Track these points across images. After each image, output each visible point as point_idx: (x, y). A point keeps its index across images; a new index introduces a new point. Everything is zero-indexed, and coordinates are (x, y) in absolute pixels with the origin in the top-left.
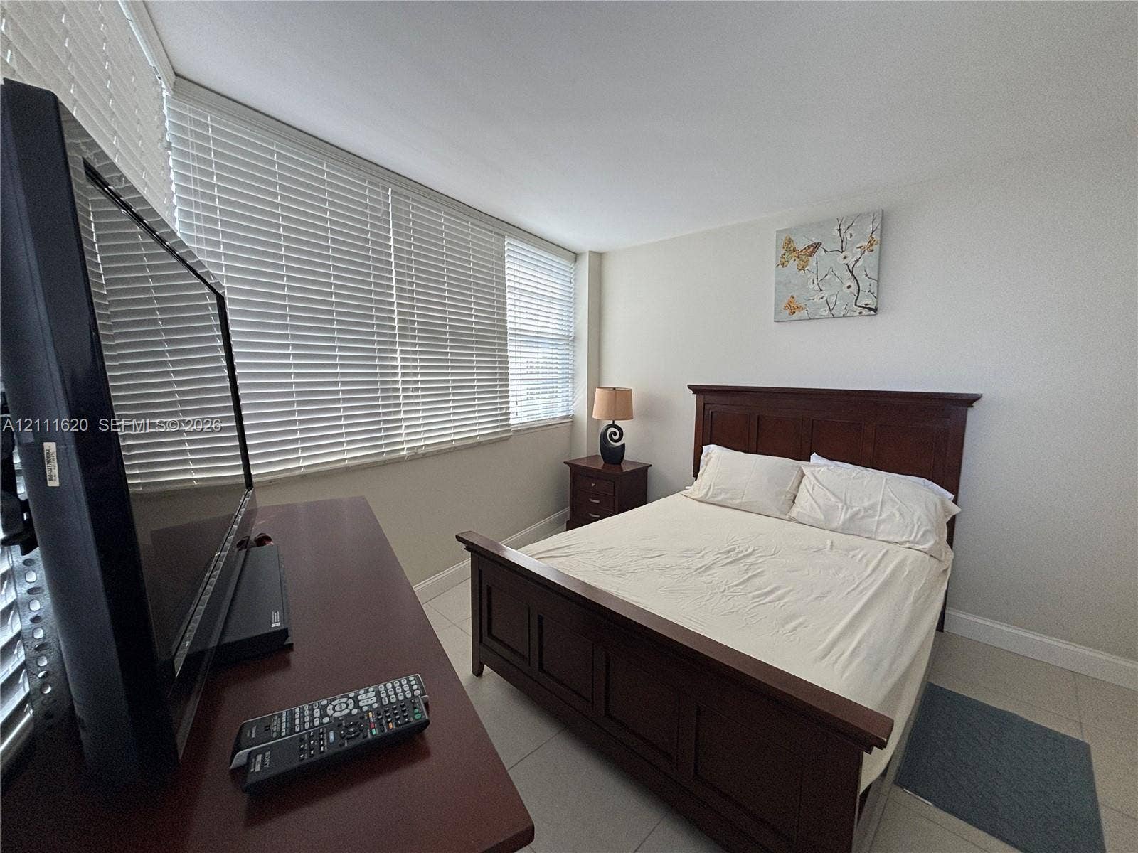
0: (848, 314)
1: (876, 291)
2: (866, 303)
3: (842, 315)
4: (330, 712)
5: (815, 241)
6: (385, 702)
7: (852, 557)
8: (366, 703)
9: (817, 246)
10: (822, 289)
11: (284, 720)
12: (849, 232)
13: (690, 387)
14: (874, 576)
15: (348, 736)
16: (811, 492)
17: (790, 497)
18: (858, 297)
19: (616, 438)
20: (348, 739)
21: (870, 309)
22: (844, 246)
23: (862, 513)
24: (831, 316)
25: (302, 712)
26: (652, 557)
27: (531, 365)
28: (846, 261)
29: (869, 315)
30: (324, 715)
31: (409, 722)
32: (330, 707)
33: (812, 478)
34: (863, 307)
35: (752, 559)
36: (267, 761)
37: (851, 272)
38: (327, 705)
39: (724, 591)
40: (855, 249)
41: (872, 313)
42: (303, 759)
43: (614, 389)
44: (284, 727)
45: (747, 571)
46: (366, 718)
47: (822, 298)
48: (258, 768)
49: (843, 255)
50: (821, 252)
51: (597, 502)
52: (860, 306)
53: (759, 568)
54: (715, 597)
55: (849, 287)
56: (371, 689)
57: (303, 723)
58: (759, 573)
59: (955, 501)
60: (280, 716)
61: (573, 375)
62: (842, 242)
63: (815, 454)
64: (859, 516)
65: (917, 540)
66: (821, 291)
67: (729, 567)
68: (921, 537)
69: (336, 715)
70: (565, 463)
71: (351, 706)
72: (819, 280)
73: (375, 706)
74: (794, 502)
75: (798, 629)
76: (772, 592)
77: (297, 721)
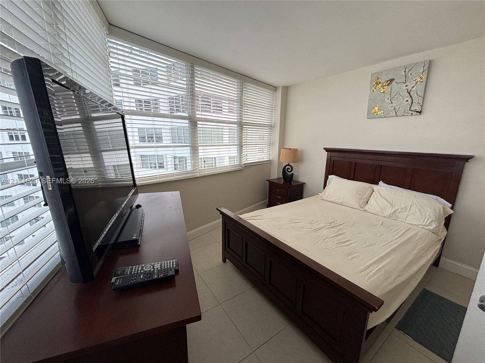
0: (405, 115)
1: (421, 103)
2: (415, 109)
3: (401, 115)
4: (144, 269)
5: (391, 78)
6: (163, 268)
7: (390, 230)
8: (157, 267)
9: (392, 80)
10: (393, 102)
11: (129, 270)
12: (410, 72)
13: (324, 149)
14: (399, 239)
15: (147, 277)
16: (376, 199)
17: (366, 200)
18: (411, 106)
19: (290, 170)
20: (147, 278)
21: (417, 112)
22: (406, 80)
23: (400, 210)
24: (396, 115)
25: (135, 268)
26: (296, 223)
27: (261, 136)
28: (407, 88)
29: (417, 115)
30: (142, 270)
31: (168, 275)
32: (145, 267)
33: (378, 193)
34: (414, 111)
35: (341, 227)
36: (120, 282)
37: (409, 93)
38: (144, 267)
39: (324, 239)
40: (412, 81)
41: (418, 114)
42: (131, 282)
43: (290, 149)
44: (129, 272)
45: (337, 232)
46: (154, 272)
47: (392, 107)
48: (117, 283)
49: (405, 84)
50: (394, 83)
51: (280, 197)
52: (412, 111)
53: (343, 231)
54: (320, 242)
55: (407, 101)
56: (160, 263)
57: (135, 271)
58: (343, 233)
59: (452, 208)
60: (129, 268)
61: (273, 142)
62: (406, 78)
63: (381, 181)
64: (398, 211)
65: (426, 224)
66: (392, 103)
67: (330, 229)
68: (429, 223)
69: (146, 270)
70: (267, 180)
71: (151, 268)
72: (391, 98)
73: (159, 269)
74: (367, 203)
75: (354, 259)
76: (346, 242)
77: (133, 271)
